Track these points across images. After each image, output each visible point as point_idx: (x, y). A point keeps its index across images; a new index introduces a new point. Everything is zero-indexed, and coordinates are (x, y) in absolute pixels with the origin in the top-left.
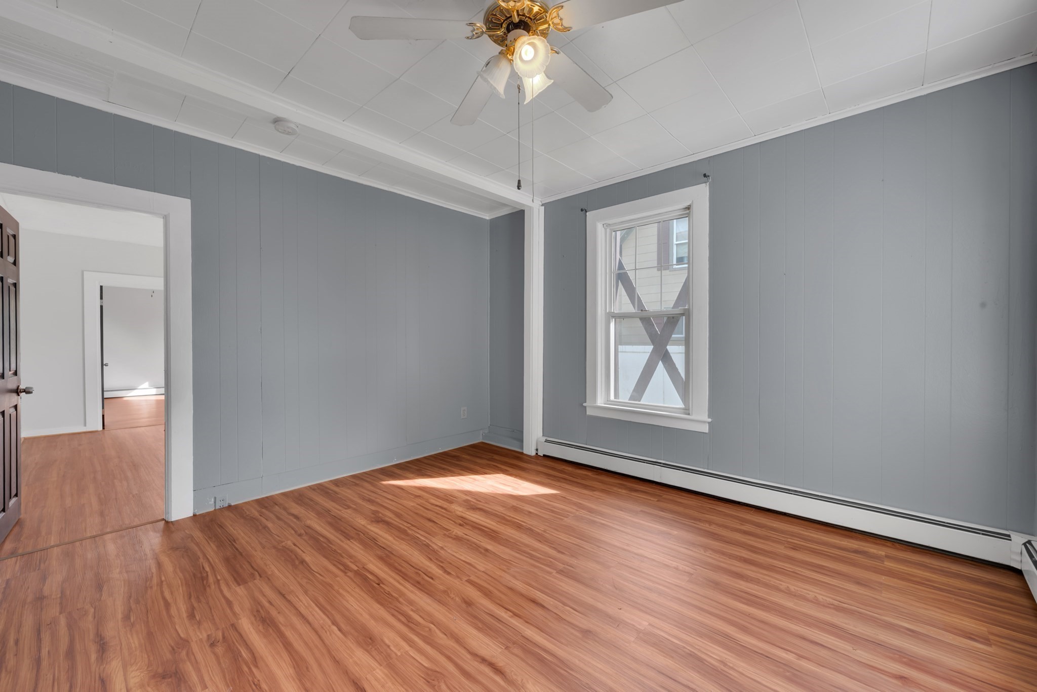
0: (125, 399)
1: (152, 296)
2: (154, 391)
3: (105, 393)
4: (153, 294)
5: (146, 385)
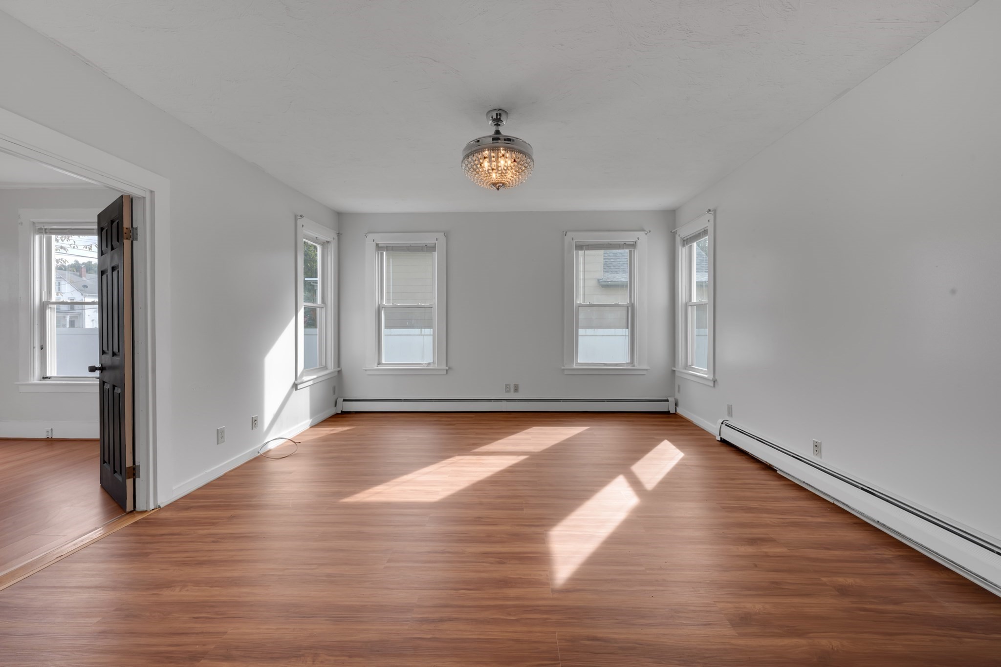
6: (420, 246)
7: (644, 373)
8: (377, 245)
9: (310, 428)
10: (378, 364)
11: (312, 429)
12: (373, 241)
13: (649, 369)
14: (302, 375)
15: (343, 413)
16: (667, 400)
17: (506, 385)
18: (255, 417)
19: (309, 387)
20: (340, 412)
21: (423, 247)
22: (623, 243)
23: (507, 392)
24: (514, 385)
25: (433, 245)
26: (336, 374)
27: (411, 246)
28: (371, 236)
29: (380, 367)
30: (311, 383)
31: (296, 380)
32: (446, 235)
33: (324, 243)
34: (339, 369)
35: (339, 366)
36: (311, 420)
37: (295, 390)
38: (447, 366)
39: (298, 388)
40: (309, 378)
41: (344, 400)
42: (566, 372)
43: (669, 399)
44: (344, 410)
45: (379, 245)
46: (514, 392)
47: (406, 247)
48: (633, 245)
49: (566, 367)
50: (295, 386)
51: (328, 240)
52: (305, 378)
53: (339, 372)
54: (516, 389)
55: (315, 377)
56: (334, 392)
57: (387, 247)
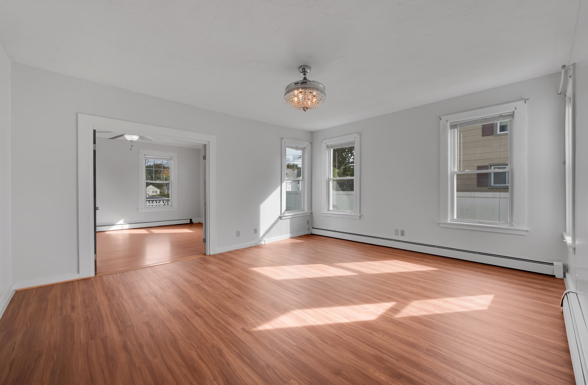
0: (107, 233)
1: (131, 150)
2: (127, 226)
3: (97, 227)
4: (132, 148)
5: (121, 222)
6: (346, 143)
7: (525, 233)
8: (327, 145)
9: (290, 238)
10: (328, 211)
11: (290, 239)
12: (325, 144)
13: (529, 231)
14: (284, 213)
15: (312, 234)
16: (552, 264)
17: (396, 230)
18: (256, 229)
19: (289, 219)
20: (310, 234)
21: (348, 143)
22: (499, 115)
23: (396, 234)
24: (401, 230)
25: (353, 141)
26: (309, 214)
27: (342, 144)
28: (324, 142)
29: (329, 212)
30: (290, 217)
31: (281, 214)
32: (360, 134)
33: (303, 148)
34: (311, 212)
35: (311, 210)
36: (291, 235)
37: (280, 219)
38: (360, 214)
39: (282, 219)
40: (289, 214)
41: (312, 228)
42: (441, 225)
43: (555, 263)
44: (312, 233)
45: (328, 146)
46: (401, 235)
47: (340, 144)
48: (511, 115)
49: (441, 222)
50: (280, 218)
51: (305, 147)
52: (286, 215)
53: (312, 213)
54: (403, 234)
55: (292, 214)
56: (308, 223)
57: (331, 146)
